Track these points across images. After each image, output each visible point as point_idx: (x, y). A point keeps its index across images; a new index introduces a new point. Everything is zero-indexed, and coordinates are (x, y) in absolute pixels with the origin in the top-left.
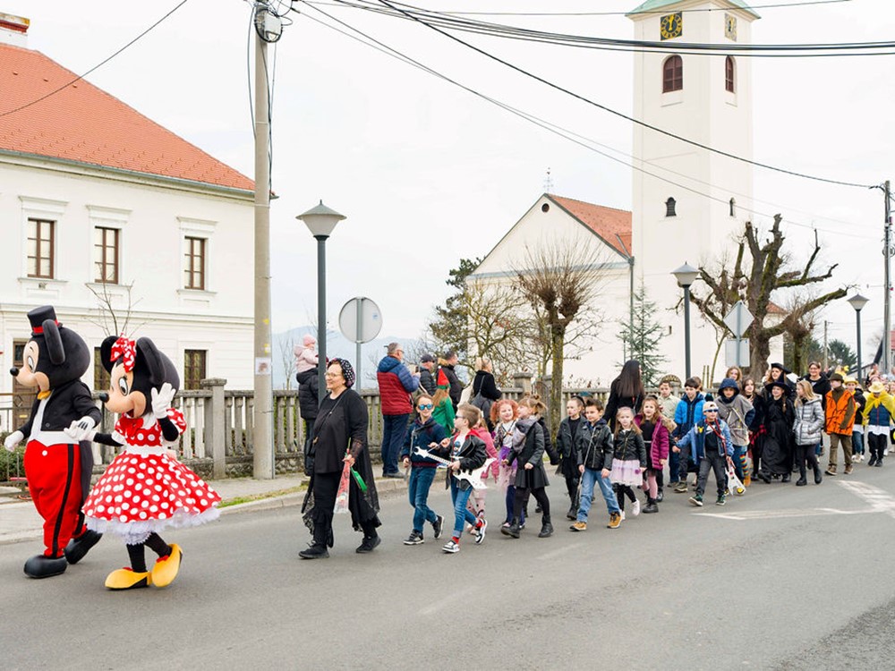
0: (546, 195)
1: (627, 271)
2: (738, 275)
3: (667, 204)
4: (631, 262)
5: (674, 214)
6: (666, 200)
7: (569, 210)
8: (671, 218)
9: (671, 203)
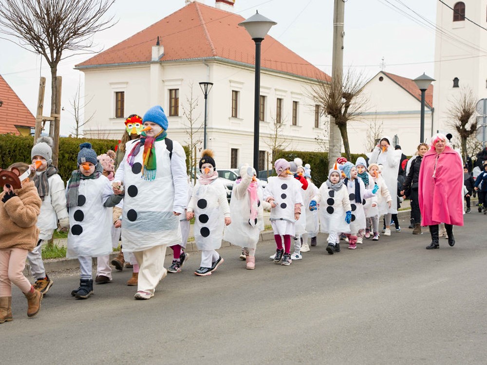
0: (382, 72)
1: (430, 115)
3: (454, 81)
4: (432, 110)
5: (458, 86)
6: (453, 79)
7: (396, 81)
8: (456, 89)
9: (456, 80)
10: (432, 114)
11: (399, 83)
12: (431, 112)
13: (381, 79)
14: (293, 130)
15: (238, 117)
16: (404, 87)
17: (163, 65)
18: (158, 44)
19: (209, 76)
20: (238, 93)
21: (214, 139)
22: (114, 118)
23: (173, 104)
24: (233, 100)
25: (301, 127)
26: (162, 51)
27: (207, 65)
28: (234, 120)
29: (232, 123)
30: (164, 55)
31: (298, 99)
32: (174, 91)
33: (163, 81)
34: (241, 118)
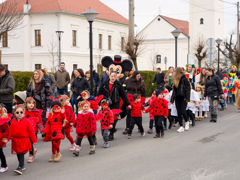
0: (159, 15)
1: (187, 41)
2: (231, 43)
3: (201, 20)
4: (189, 37)
5: (203, 23)
6: (200, 19)
7: (167, 21)
8: (202, 25)
9: (202, 20)
10: (189, 40)
11: (169, 22)
12: (188, 39)
13: (159, 19)
14: (109, 52)
15: (76, 45)
16: (172, 24)
17: (30, 15)
18: (27, 3)
19: (58, 22)
20: (76, 32)
21: (63, 59)
22: (2, 48)
23: (37, 39)
24: (73, 36)
25: (113, 50)
26: (30, 7)
27: (57, 16)
28: (74, 48)
29: (73, 49)
30: (31, 9)
31: (111, 34)
32: (38, 31)
33: (31, 25)
34: (78, 46)
